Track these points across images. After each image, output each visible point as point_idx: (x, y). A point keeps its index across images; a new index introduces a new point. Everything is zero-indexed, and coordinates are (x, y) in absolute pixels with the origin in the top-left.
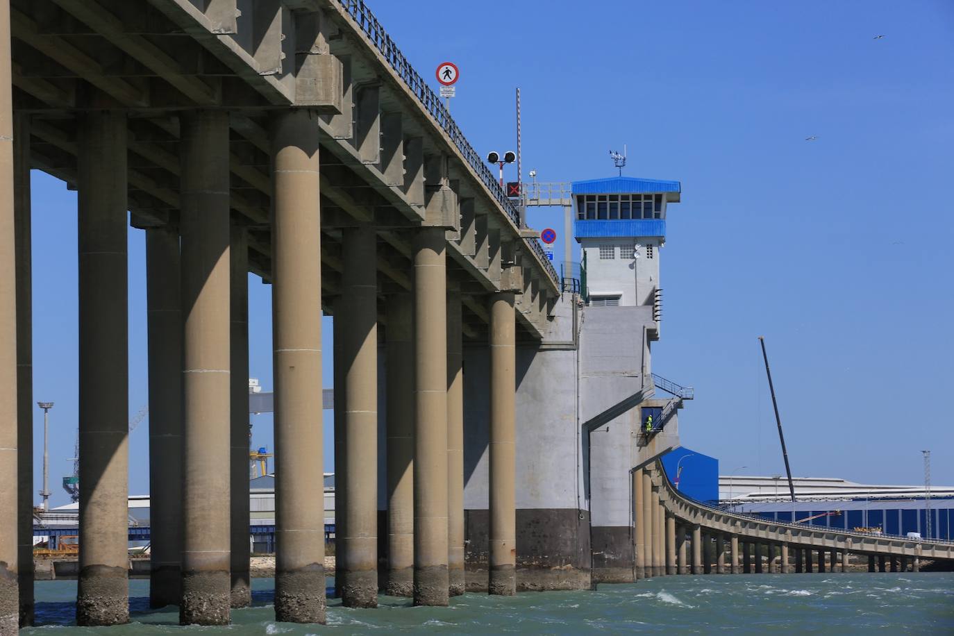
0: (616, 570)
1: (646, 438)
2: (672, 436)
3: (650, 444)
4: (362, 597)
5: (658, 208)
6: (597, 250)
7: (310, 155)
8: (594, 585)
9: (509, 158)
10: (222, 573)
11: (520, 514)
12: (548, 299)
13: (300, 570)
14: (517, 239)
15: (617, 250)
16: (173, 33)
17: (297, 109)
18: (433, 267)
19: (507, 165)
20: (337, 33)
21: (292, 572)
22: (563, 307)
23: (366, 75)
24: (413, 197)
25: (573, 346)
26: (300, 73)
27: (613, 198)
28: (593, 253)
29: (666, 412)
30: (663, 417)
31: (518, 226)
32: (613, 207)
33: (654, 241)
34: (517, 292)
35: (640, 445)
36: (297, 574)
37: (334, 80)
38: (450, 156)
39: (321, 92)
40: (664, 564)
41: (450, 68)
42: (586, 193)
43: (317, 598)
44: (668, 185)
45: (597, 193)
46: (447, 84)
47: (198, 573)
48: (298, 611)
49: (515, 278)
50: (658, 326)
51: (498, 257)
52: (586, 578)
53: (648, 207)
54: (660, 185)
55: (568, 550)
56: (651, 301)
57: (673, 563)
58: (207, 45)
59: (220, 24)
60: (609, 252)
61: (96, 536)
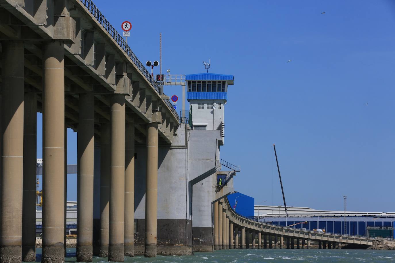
0: (205, 246)
1: (219, 188)
2: (230, 188)
3: (221, 191)
4: (86, 257)
5: (224, 87)
6: (197, 105)
7: (60, 61)
8: (193, 254)
9: (156, 64)
10: (18, 247)
11: (159, 221)
12: (174, 126)
13: (53, 245)
14: (159, 100)
15: (206, 105)
17: (54, 41)
19: (155, 67)
20: (74, 7)
21: (49, 246)
22: (181, 130)
24: (110, 80)
25: (185, 147)
26: (56, 25)
27: (204, 82)
28: (195, 106)
29: (228, 177)
33: (222, 102)
34: (159, 123)
35: (216, 191)
36: (52, 247)
37: (71, 28)
38: (128, 62)
39: (65, 34)
41: (128, 24)
42: (192, 80)
44: (228, 77)
46: (126, 31)
47: (7, 246)
49: (158, 117)
50: (223, 139)
51: (150, 108)
52: (190, 250)
53: (219, 87)
54: (225, 77)
55: (182, 237)
56: (220, 128)
59: (17, 2)
60: (202, 106)
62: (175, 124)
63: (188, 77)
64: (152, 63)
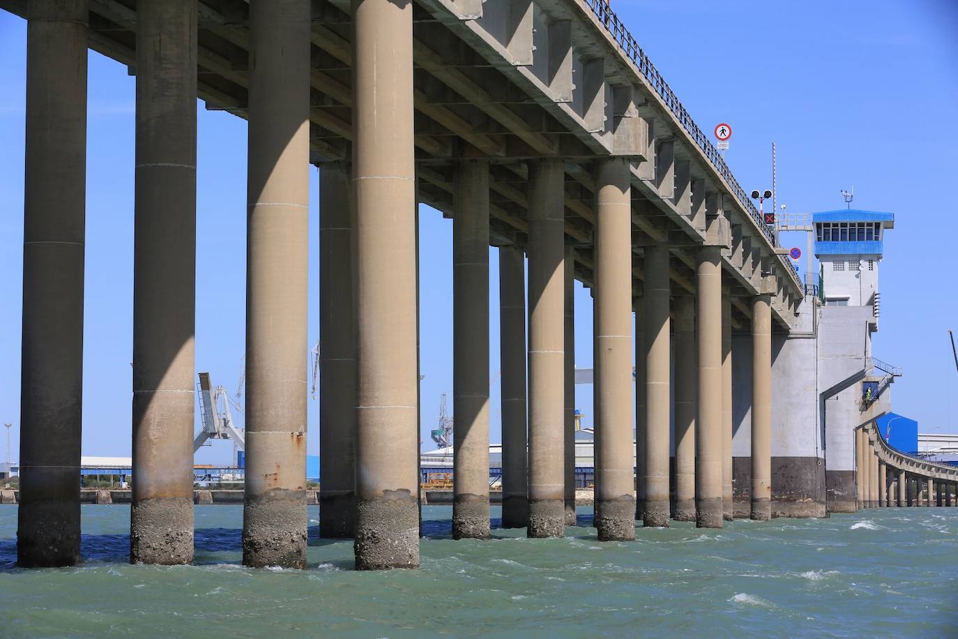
1: (866, 405)
3: (869, 409)
5: (877, 233)
9: (768, 195)
12: (795, 300)
13: (616, 500)
14: (773, 255)
15: (847, 264)
16: (526, 102)
17: (614, 158)
18: (711, 276)
20: (644, 101)
21: (609, 501)
22: (806, 306)
23: (664, 133)
24: (697, 223)
26: (617, 131)
27: (844, 225)
28: (828, 266)
29: (881, 385)
30: (879, 389)
31: (774, 246)
32: (844, 232)
33: (874, 258)
34: (772, 295)
35: (862, 410)
36: (613, 503)
37: (642, 135)
38: (724, 193)
40: (878, 499)
41: (725, 127)
42: (823, 221)
43: (628, 522)
44: (885, 216)
45: (831, 221)
46: (723, 140)
47: (541, 501)
48: (614, 530)
49: (771, 284)
50: (877, 321)
52: (822, 509)
53: (870, 232)
54: (879, 215)
55: (809, 487)
56: (872, 302)
57: (884, 498)
58: (550, 111)
61: (466, 472)
62: (796, 297)
63: (815, 216)
64: (761, 194)
